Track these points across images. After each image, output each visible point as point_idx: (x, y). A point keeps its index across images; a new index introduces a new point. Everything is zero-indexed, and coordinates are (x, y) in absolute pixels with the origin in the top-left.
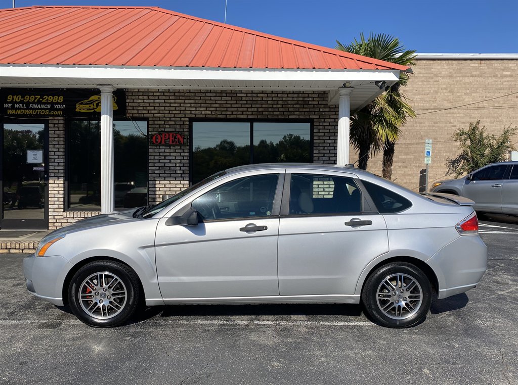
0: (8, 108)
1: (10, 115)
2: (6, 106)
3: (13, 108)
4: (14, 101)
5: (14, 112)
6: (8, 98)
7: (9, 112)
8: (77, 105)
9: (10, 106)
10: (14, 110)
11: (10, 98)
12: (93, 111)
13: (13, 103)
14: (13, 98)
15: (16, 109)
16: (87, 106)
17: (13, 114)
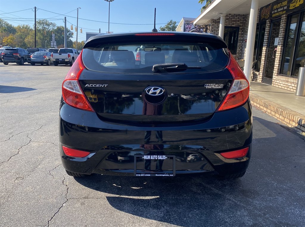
0: (273, 14)
6: (274, 7)
8: (290, 5)
12: (294, 7)
13: (274, 10)
16: (293, 4)
17: (274, 17)
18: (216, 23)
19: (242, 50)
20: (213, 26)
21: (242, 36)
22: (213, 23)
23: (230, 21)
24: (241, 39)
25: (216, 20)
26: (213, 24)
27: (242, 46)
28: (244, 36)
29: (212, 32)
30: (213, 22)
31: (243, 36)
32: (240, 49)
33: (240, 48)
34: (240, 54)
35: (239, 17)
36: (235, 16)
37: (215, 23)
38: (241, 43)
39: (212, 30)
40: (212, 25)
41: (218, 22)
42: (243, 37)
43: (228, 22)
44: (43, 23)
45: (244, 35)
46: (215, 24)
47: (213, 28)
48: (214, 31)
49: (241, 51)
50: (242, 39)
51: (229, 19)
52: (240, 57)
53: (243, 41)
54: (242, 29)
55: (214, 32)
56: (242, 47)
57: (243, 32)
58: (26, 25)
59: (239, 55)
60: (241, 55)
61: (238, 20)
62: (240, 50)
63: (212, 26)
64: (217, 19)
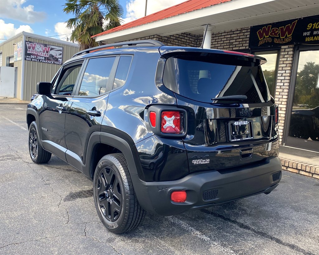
0: (307, 36)
1: (308, 42)
2: (305, 34)
3: (312, 35)
4: (313, 28)
5: (312, 39)
6: (308, 26)
7: (307, 39)
9: (308, 33)
10: (312, 37)
11: (309, 26)
13: (312, 30)
14: (313, 26)
15: (314, 36)
17: (311, 40)
23: (179, 42)
35: (189, 38)
36: (185, 35)
61: (189, 43)
64: (164, 37)
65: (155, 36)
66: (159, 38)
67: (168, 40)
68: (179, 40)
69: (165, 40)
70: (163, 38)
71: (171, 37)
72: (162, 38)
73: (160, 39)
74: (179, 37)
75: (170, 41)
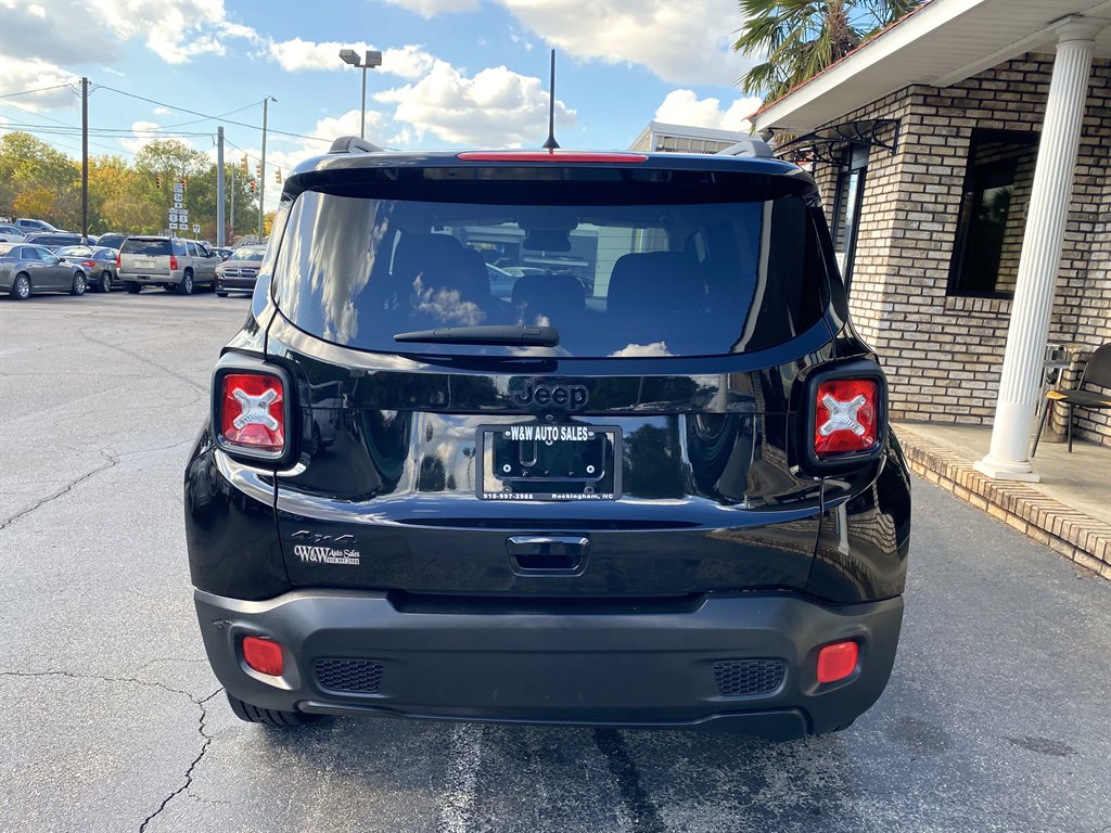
18: (941, 111)
19: (1085, 279)
20: (924, 130)
21: (1091, 190)
22: (922, 110)
23: (1026, 98)
24: (1087, 208)
25: (939, 88)
26: (923, 116)
27: (1090, 251)
28: (1102, 195)
29: (916, 163)
30: (920, 100)
31: (1097, 190)
32: (1072, 268)
33: (1078, 264)
34: (1075, 302)
37: (933, 111)
38: (1080, 237)
39: (917, 149)
40: (916, 119)
41: (952, 106)
42: (1096, 199)
43: (1011, 106)
44: (165, 152)
45: (1102, 186)
46: (936, 115)
47: (923, 140)
48: (924, 160)
49: (1079, 284)
50: (1093, 208)
51: (1023, 87)
52: (1074, 320)
53: (1094, 223)
54: (1093, 147)
55: (928, 165)
56: (1088, 261)
57: (1097, 166)
58: (114, 158)
59: (1065, 305)
60: (1079, 306)
62: (1073, 274)
63: (914, 129)
64: (952, 87)
65: (911, 91)
66: (925, 96)
67: (967, 98)
68: (1022, 93)
69: (953, 98)
70: (943, 94)
71: (985, 85)
72: (939, 95)
73: (929, 99)
74: (1024, 81)
75: (981, 101)
